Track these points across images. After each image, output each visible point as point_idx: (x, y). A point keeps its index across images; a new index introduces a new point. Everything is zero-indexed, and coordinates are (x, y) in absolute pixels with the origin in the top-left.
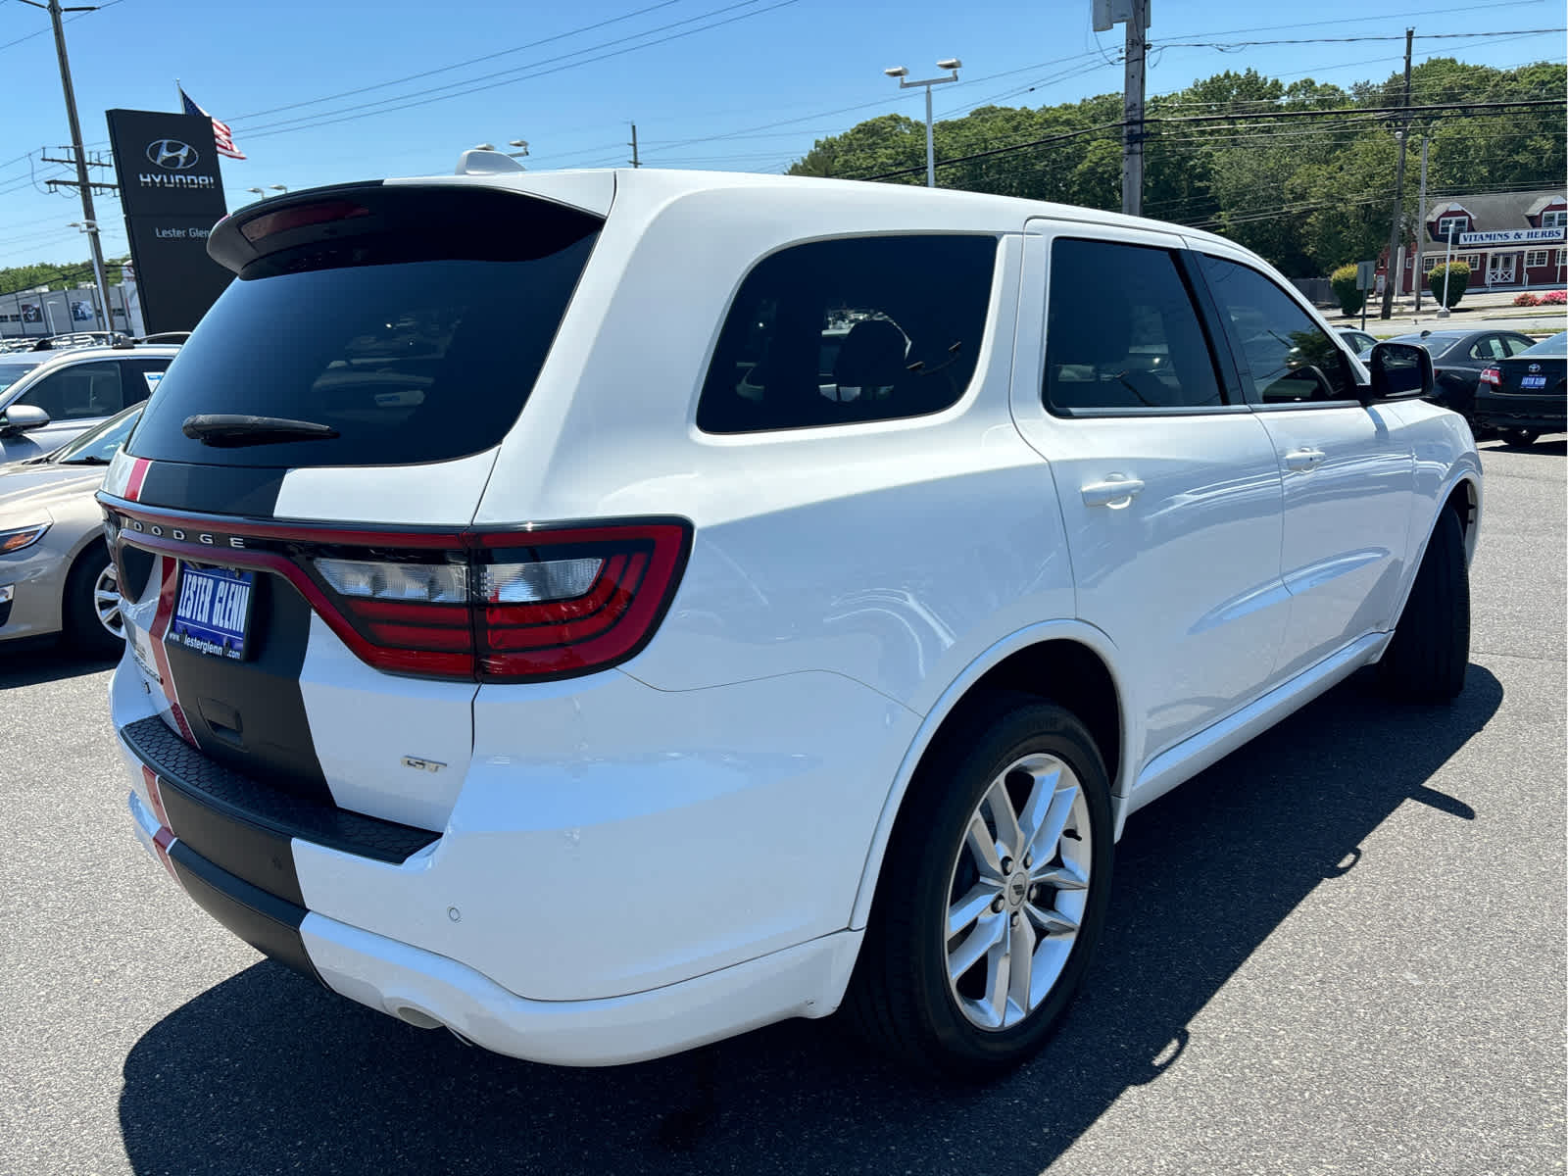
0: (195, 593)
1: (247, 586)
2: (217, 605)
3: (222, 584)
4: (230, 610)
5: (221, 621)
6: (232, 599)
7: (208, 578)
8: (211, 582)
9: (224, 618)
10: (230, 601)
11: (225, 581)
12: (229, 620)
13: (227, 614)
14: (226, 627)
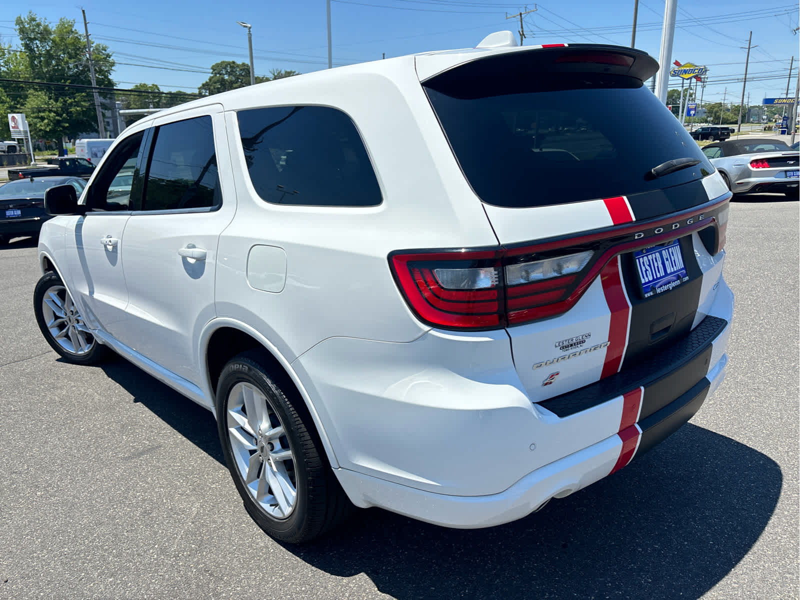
0: (650, 265)
1: (677, 245)
2: (667, 263)
3: (663, 252)
4: (674, 261)
5: (672, 269)
6: (673, 255)
7: (655, 253)
8: (658, 255)
9: (673, 267)
10: (672, 257)
11: (665, 250)
12: (676, 266)
13: (673, 264)
14: (675, 270)
